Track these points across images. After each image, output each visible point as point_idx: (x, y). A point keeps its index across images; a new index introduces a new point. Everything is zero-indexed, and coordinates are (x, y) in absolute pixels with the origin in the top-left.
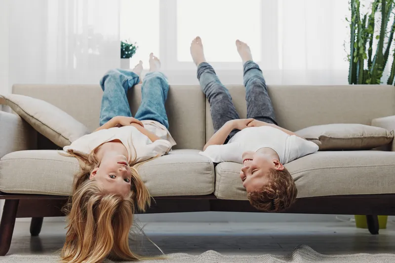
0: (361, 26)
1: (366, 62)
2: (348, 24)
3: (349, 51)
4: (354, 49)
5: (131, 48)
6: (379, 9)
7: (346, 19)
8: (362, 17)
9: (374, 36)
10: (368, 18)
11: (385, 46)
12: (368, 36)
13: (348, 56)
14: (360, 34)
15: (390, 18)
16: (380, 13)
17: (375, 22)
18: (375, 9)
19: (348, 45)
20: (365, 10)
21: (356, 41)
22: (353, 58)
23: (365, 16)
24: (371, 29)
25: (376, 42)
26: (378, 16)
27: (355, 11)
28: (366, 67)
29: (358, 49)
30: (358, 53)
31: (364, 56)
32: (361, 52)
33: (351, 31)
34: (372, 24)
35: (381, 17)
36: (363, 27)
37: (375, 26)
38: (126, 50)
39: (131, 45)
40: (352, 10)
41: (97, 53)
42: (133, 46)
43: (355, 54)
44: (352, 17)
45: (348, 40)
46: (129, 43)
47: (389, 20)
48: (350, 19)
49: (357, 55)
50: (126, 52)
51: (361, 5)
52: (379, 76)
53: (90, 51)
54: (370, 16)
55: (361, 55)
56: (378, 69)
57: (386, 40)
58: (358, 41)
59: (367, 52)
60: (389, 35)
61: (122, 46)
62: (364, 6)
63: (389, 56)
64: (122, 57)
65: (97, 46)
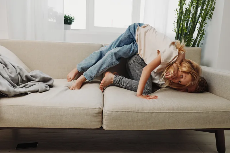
0: (184, 15)
3: (176, 27)
4: (180, 26)
7: (177, 10)
13: (175, 29)
14: (184, 19)
15: (198, 11)
17: (191, 12)
18: (191, 6)
19: (176, 24)
20: (186, 6)
22: (178, 31)
23: (187, 9)
26: (192, 10)
29: (182, 26)
30: (182, 28)
34: (189, 14)
35: (194, 10)
37: (191, 15)
39: (71, 18)
40: (180, 5)
41: (55, 21)
43: (180, 29)
44: (180, 10)
45: (176, 21)
48: (178, 10)
50: (68, 21)
53: (52, 20)
54: (189, 9)
55: (184, 30)
64: (65, 23)
65: (55, 18)
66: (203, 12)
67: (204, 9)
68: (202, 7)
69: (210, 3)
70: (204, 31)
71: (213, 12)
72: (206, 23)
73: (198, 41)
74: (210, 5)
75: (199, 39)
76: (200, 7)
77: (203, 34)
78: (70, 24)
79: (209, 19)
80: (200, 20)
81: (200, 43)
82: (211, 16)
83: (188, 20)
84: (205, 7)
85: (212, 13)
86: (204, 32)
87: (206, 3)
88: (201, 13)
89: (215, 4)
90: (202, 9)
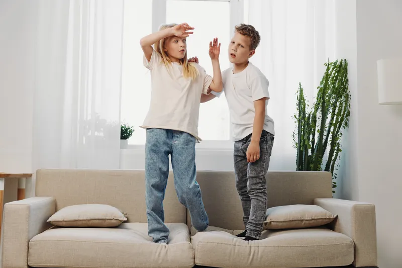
0: (306, 123)
1: (310, 151)
2: (296, 120)
3: (297, 141)
4: (301, 141)
5: (128, 131)
6: (320, 110)
7: (295, 116)
8: (307, 116)
9: (316, 130)
10: (311, 116)
11: (324, 137)
12: (311, 130)
13: (296, 144)
14: (305, 129)
15: (328, 116)
16: (321, 113)
17: (317, 118)
18: (317, 109)
19: (296, 137)
20: (309, 110)
21: (302, 133)
22: (300, 147)
23: (309, 115)
24: (314, 125)
25: (317, 134)
26: (319, 114)
27: (302, 111)
28: (310, 153)
29: (304, 141)
30: (304, 143)
31: (308, 146)
32: (306, 143)
33: (299, 126)
34: (315, 121)
35: (321, 115)
36: (308, 123)
37: (317, 122)
38: (124, 133)
40: (299, 110)
41: (102, 134)
42: (130, 129)
43: (302, 144)
44: (299, 116)
45: (297, 132)
46: (127, 127)
47: (327, 118)
48: (297, 117)
49: (303, 145)
50: (125, 134)
51: (306, 106)
52: (320, 162)
53: (96, 133)
54: (313, 114)
55: (306, 145)
56: (319, 157)
57: (325, 133)
58: (304, 134)
59: (310, 143)
60: (327, 129)
61: (122, 129)
62: (308, 106)
63: (327, 146)
64: (121, 138)
65: (102, 129)
66: (335, 117)
67: (336, 113)
68: (334, 111)
69: (344, 105)
70: (339, 146)
71: (350, 118)
72: (341, 134)
73: (332, 162)
74: (343, 108)
75: (333, 158)
76: (331, 111)
77: (339, 150)
78: (126, 139)
79: (344, 128)
80: (332, 129)
81: (335, 165)
82: (346, 124)
83: (314, 130)
84: (336, 111)
85: (347, 119)
86: (340, 148)
87: (338, 104)
88: (332, 118)
89: (350, 106)
90: (333, 114)
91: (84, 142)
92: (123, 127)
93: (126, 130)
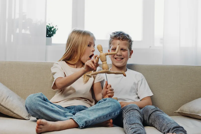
5: (53, 29)
39: (53, 27)
41: (28, 32)
42: (54, 28)
46: (51, 26)
50: (50, 32)
53: (23, 31)
64: (47, 36)
78: (51, 37)
91: (12, 41)
92: (47, 26)
93: (51, 28)
